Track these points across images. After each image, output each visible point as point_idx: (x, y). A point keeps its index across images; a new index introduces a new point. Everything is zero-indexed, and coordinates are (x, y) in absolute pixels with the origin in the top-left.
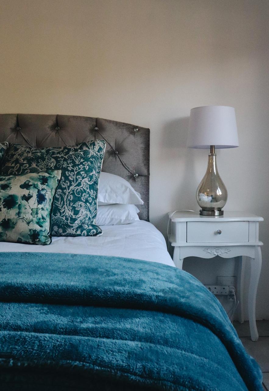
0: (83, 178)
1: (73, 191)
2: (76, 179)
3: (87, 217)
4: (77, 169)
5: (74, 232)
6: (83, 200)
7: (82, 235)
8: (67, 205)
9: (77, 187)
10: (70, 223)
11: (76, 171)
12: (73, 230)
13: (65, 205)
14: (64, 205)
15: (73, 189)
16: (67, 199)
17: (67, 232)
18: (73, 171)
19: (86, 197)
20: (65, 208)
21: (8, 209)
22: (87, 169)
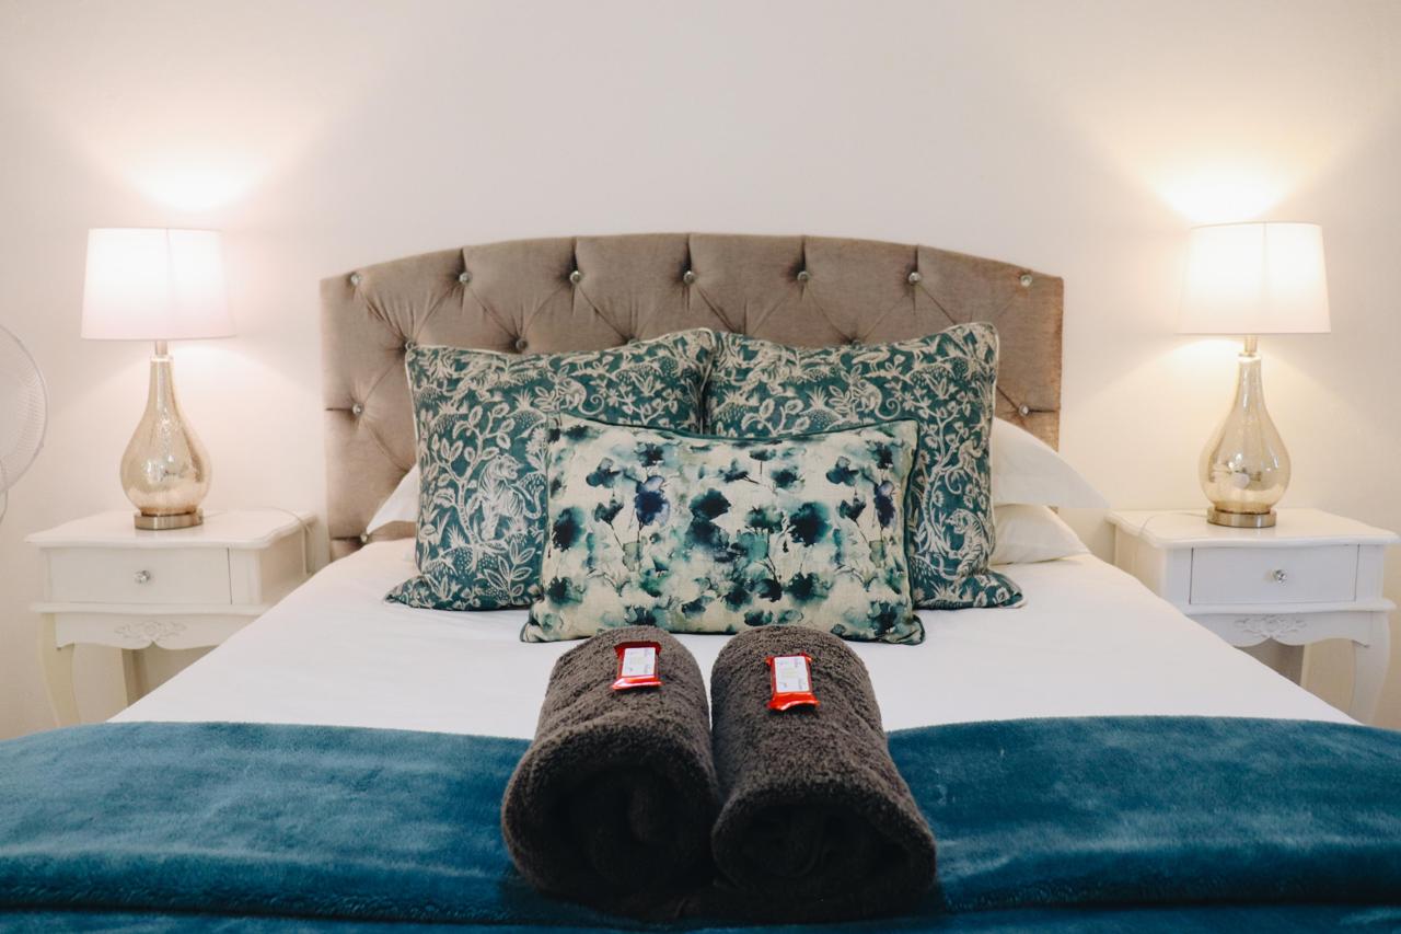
0: (962, 441)
1: (942, 478)
2: (945, 443)
3: (982, 553)
4: (942, 414)
5: (955, 598)
6: (968, 504)
7: (975, 604)
8: (929, 520)
9: (951, 469)
10: (945, 572)
11: (942, 420)
12: (954, 591)
13: (926, 522)
14: (923, 520)
15: (941, 474)
16: (928, 504)
17: (938, 597)
18: (932, 420)
19: (973, 495)
20: (925, 530)
21: (806, 546)
22: (967, 413)
